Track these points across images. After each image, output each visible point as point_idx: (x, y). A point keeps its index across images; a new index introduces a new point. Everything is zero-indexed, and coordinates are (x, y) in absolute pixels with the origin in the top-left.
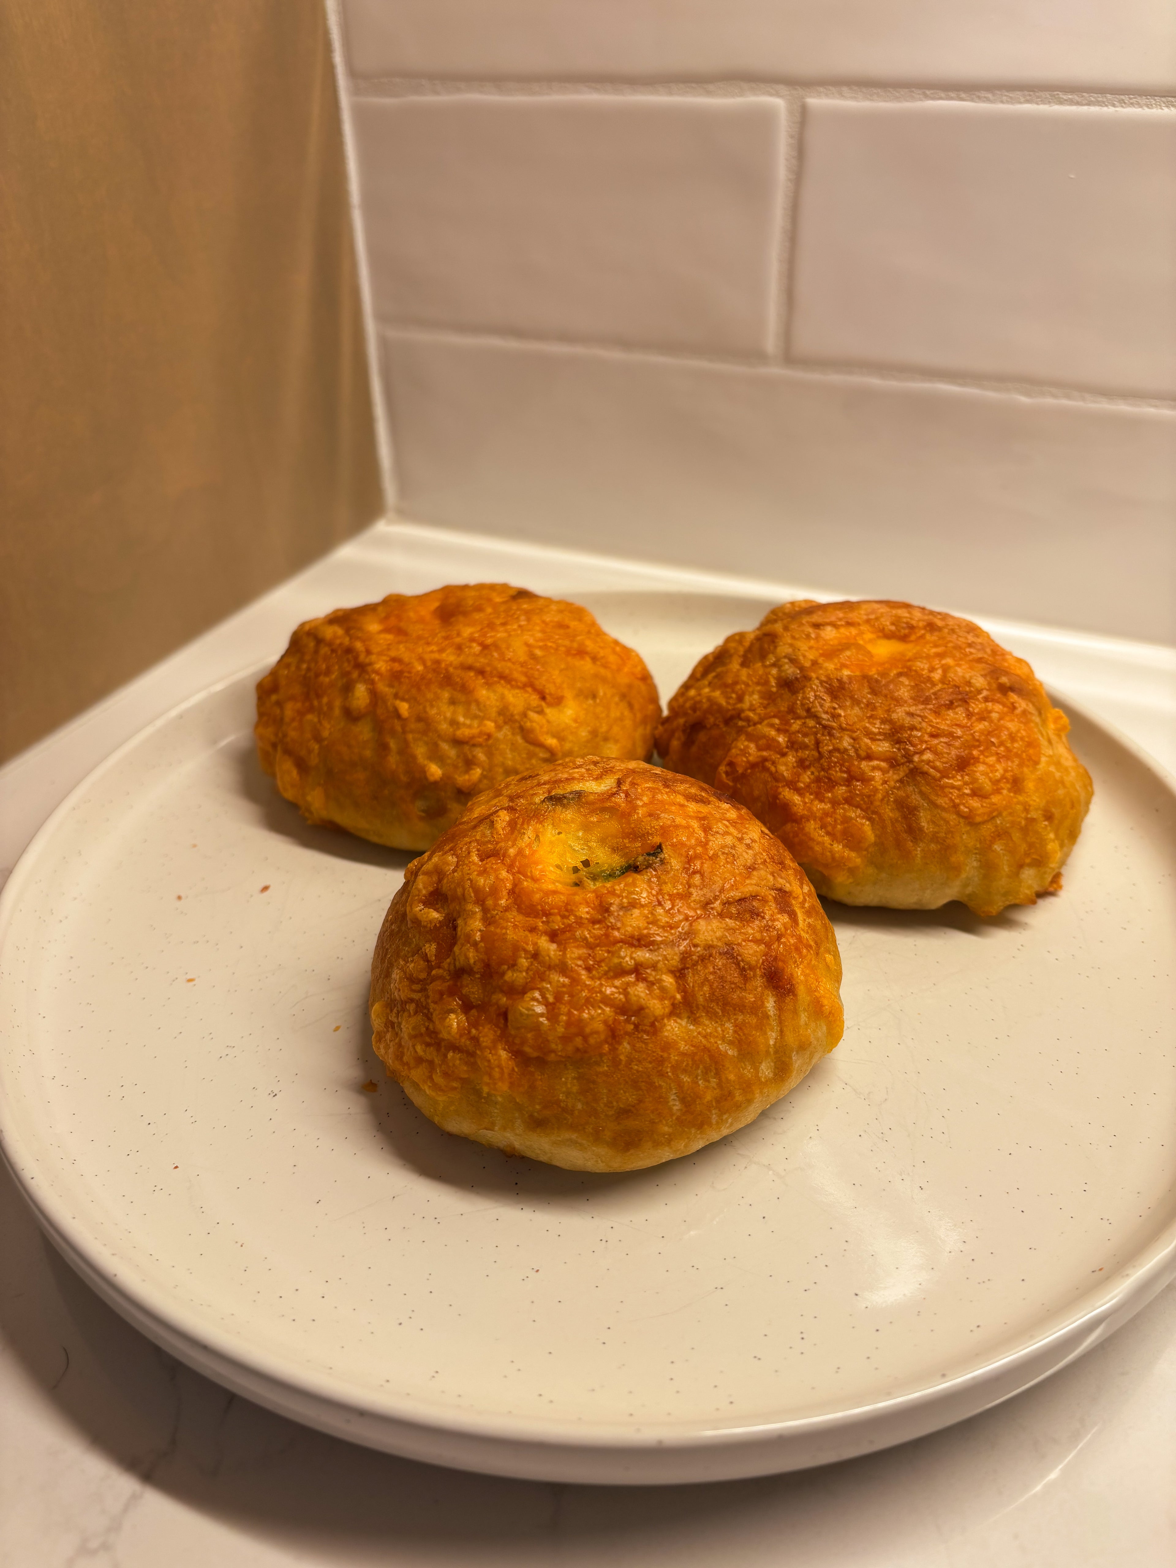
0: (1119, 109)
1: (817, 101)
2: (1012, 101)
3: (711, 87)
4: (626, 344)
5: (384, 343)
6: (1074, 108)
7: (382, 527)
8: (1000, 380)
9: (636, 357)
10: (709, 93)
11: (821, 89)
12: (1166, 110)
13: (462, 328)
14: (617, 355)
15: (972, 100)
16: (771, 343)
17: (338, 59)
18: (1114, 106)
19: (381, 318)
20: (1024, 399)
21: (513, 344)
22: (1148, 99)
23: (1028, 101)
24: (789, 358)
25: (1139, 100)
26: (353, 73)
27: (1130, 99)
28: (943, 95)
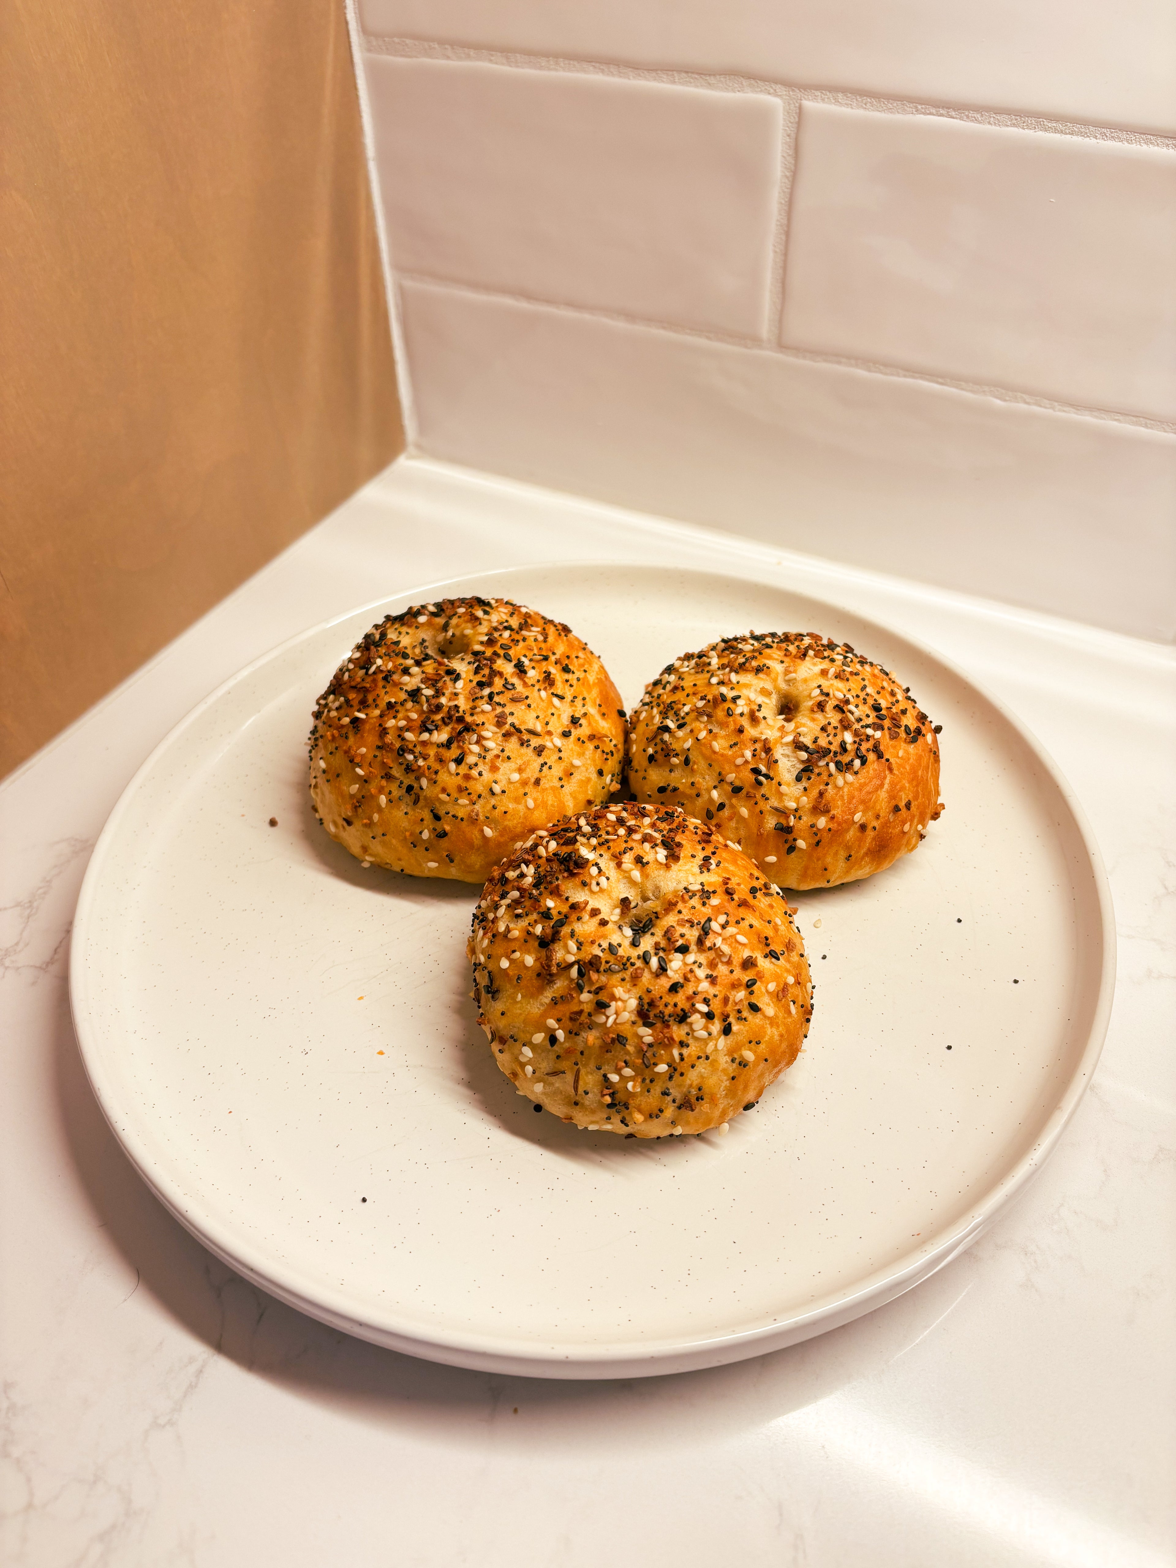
0: (1101, 141)
1: (812, 105)
2: (998, 123)
3: (712, 80)
4: (630, 316)
5: (402, 292)
6: (1057, 136)
7: (404, 463)
8: (977, 383)
9: (640, 329)
10: (710, 86)
11: (818, 93)
12: (1145, 146)
13: (475, 286)
14: (620, 325)
15: (961, 119)
16: (765, 330)
17: (351, 15)
18: (1096, 137)
19: (397, 267)
20: (998, 402)
21: (524, 305)
22: (1128, 134)
23: (1014, 125)
24: (781, 345)
25: (1120, 134)
26: (365, 31)
27: (1112, 133)
28: (933, 111)
